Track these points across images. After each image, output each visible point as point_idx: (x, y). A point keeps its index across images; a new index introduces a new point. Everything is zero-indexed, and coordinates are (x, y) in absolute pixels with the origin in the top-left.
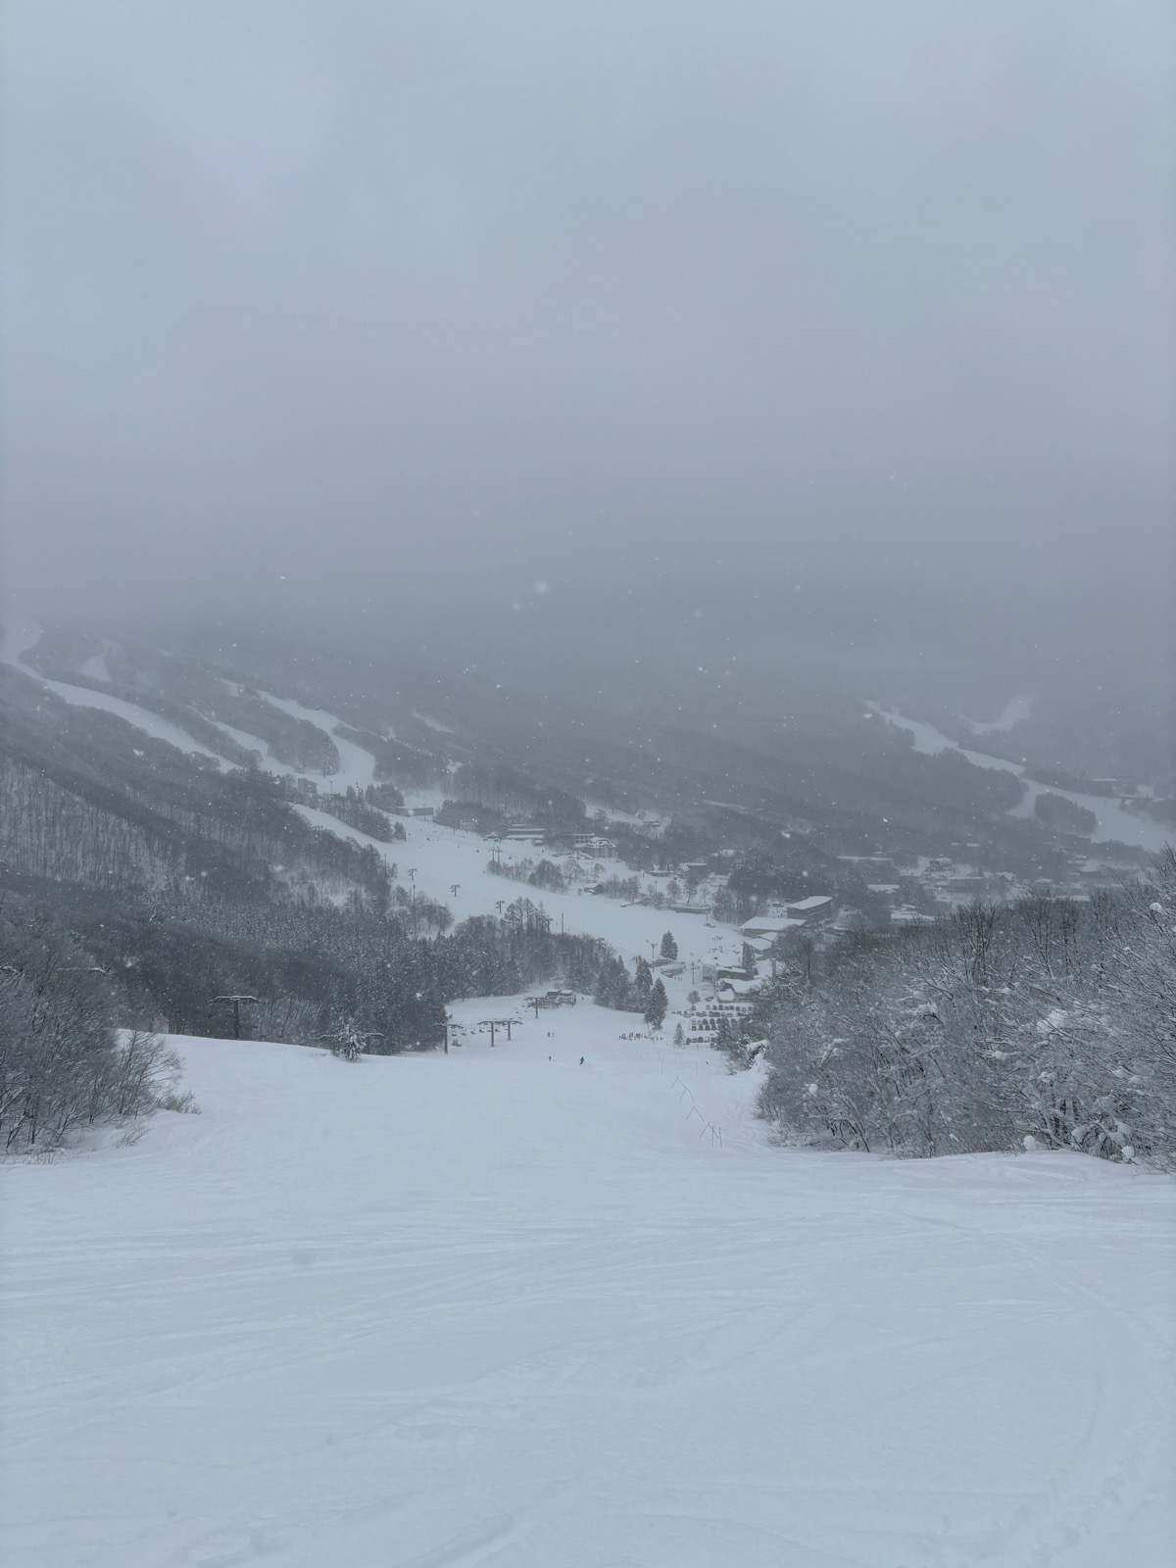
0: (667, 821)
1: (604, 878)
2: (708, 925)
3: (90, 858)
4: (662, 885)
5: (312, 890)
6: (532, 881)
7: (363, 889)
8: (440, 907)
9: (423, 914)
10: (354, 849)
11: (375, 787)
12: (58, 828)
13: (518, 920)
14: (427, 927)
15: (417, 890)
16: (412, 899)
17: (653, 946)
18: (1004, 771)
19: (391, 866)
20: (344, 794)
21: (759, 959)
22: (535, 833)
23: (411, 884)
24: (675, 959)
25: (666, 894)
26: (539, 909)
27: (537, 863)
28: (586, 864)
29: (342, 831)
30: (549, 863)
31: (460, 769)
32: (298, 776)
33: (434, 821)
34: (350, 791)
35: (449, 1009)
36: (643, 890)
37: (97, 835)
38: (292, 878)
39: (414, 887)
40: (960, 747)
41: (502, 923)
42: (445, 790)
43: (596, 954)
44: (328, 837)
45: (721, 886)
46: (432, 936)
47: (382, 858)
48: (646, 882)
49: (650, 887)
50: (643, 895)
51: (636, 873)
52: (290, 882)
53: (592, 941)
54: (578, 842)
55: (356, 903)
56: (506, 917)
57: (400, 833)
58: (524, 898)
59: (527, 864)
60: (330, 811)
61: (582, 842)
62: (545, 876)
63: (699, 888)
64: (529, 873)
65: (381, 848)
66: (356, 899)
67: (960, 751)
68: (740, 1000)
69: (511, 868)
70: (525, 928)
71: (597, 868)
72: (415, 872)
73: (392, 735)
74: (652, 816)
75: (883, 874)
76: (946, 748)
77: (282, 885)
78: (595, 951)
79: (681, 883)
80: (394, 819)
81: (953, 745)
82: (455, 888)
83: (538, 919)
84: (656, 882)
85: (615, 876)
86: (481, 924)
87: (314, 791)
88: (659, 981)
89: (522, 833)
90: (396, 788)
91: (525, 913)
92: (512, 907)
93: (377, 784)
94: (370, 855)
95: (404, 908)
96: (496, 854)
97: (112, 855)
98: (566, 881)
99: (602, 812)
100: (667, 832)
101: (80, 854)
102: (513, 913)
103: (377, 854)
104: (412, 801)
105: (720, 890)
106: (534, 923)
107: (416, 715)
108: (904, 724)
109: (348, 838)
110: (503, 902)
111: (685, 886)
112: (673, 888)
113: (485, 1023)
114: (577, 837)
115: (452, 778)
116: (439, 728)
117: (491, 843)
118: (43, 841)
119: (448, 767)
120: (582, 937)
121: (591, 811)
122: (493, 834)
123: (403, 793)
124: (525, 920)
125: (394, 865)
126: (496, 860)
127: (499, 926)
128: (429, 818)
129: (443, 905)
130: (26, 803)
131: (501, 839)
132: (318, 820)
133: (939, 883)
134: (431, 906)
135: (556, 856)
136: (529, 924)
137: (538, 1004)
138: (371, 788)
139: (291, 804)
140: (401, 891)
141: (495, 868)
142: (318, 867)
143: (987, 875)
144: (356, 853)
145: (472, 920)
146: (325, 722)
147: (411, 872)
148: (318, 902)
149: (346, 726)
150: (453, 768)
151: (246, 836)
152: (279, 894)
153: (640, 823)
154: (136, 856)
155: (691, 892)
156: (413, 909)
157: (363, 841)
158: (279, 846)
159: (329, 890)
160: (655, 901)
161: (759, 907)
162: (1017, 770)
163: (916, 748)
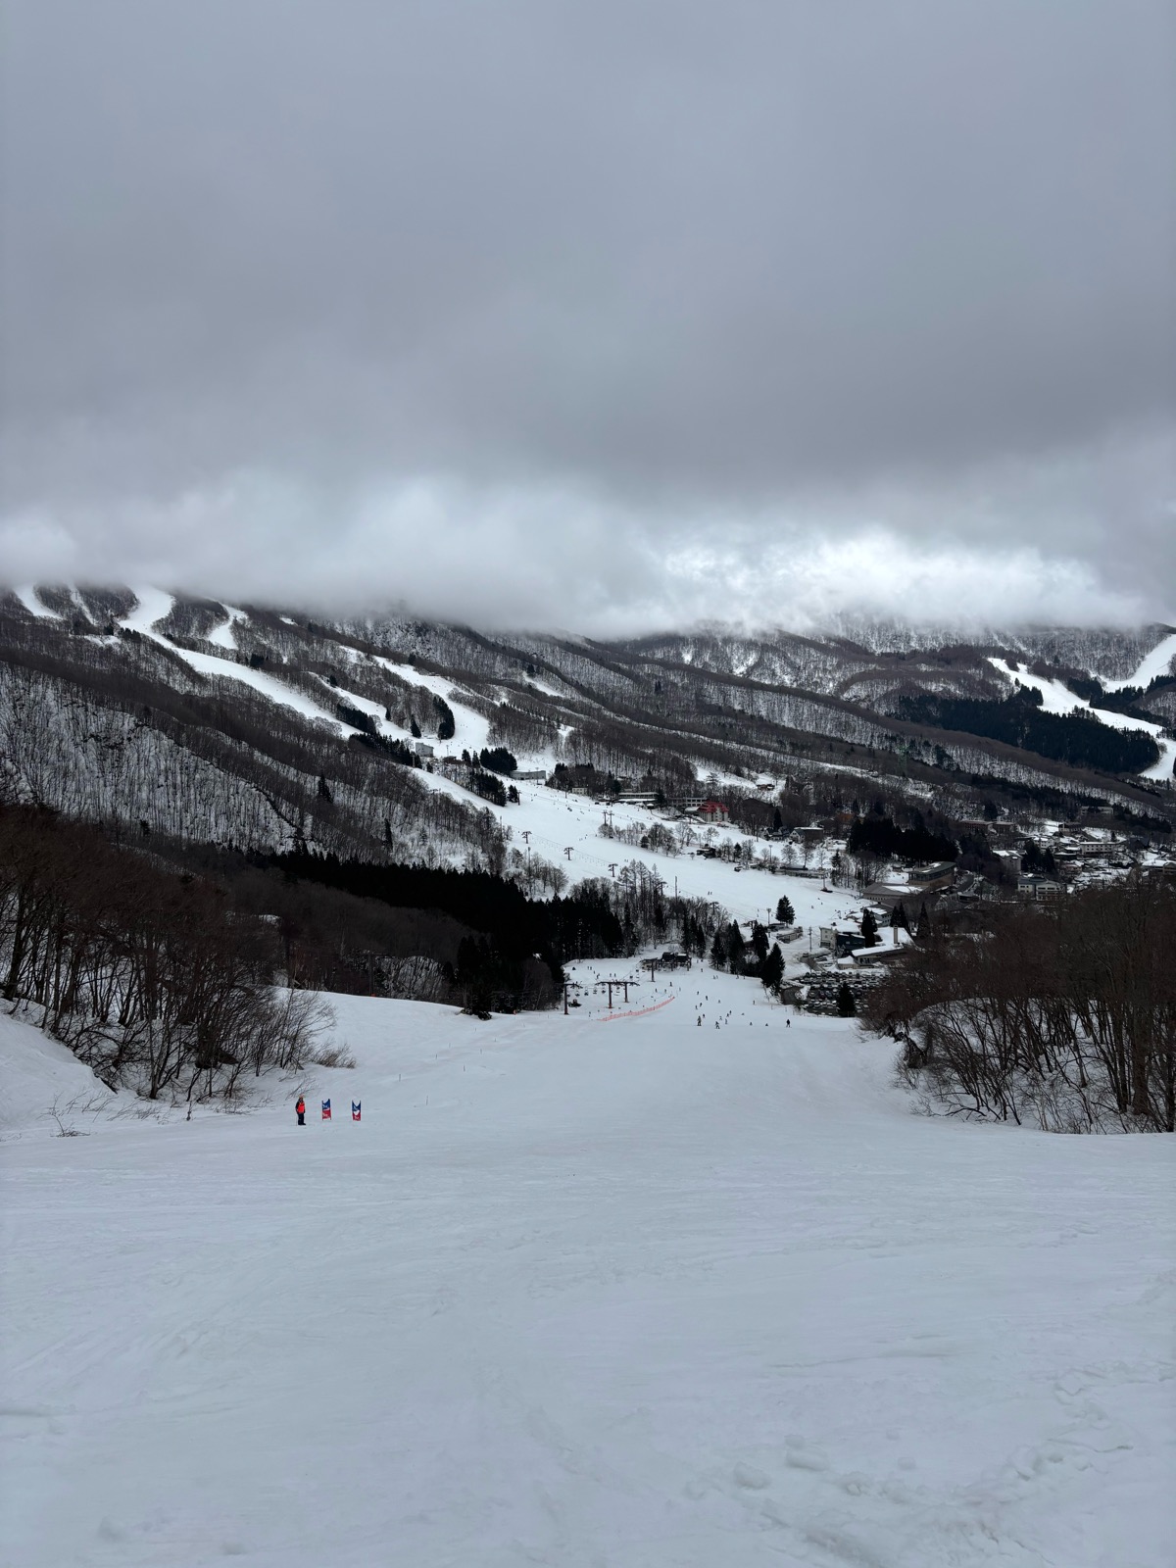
0: (781, 785)
1: (717, 842)
2: (825, 890)
3: (222, 820)
4: (776, 849)
5: (431, 852)
6: (644, 844)
7: (480, 851)
8: (555, 869)
9: (537, 876)
10: (471, 811)
11: (490, 751)
12: (192, 791)
13: (631, 882)
14: (542, 888)
15: (532, 852)
16: (527, 861)
17: (769, 910)
18: (1139, 732)
19: (506, 828)
20: (459, 757)
21: (881, 925)
22: (646, 797)
23: (527, 846)
24: (791, 923)
25: (782, 859)
26: (653, 872)
27: (649, 826)
28: (699, 830)
29: (459, 795)
30: (661, 826)
31: (572, 732)
32: (415, 740)
33: (547, 784)
34: (466, 754)
35: (567, 969)
36: (758, 854)
37: (229, 798)
38: (413, 840)
39: (529, 849)
40: (1091, 706)
41: (616, 885)
42: (556, 754)
43: (710, 918)
44: (446, 800)
45: (838, 851)
46: (547, 896)
47: (498, 820)
48: (761, 847)
49: (764, 851)
50: (758, 859)
51: (751, 837)
52: (410, 844)
53: (706, 904)
54: (689, 805)
55: (473, 864)
56: (620, 880)
57: (514, 795)
58: (637, 861)
59: (639, 828)
60: (447, 776)
61: (694, 805)
62: (655, 839)
63: (815, 853)
64: (641, 836)
65: (496, 810)
66: (473, 861)
67: (1091, 710)
68: (861, 966)
69: (623, 831)
70: (639, 890)
71: (710, 831)
72: (529, 836)
73: (505, 700)
74: (764, 779)
75: (1010, 839)
76: (1076, 708)
77: (403, 845)
78: (709, 915)
79: (797, 848)
80: (507, 782)
81: (1084, 704)
82: (568, 850)
83: (652, 882)
84: (771, 846)
85: (729, 840)
86: (595, 886)
87: (432, 756)
88: (776, 946)
89: (633, 796)
90: (509, 752)
91: (638, 876)
92: (626, 869)
93: (491, 748)
94: (487, 818)
95: (520, 870)
96: (608, 816)
97: (242, 816)
98: (678, 845)
99: (713, 776)
100: (782, 795)
101: (213, 815)
102: (626, 875)
103: (493, 817)
104: (524, 765)
105: (837, 854)
106: (648, 886)
107: (528, 680)
108: (1031, 682)
109: (465, 801)
110: (616, 865)
111: (801, 850)
112: (789, 852)
113: (603, 983)
114: (689, 801)
115: (564, 741)
116: (550, 692)
117: (603, 806)
118: (179, 803)
119: (560, 731)
120: (696, 900)
121: (702, 774)
122: (605, 797)
123: (516, 757)
124: (638, 883)
125: (509, 828)
126: (608, 823)
127: (613, 889)
128: (543, 781)
129: (557, 867)
130: (162, 767)
131: (613, 802)
132: (434, 783)
133: (1069, 848)
134: (546, 868)
135: (668, 820)
136: (643, 887)
137: (652, 965)
138: (485, 752)
139: (409, 768)
140: (517, 854)
141: (608, 831)
142: (437, 829)
143: (1121, 839)
144: (472, 816)
145: (586, 882)
146: (440, 687)
147: (526, 834)
148: (436, 865)
149: (460, 691)
150: (565, 732)
151: (369, 799)
152: (401, 855)
153: (751, 786)
154: (265, 818)
155: (807, 857)
156: (529, 871)
157: (480, 804)
158: (398, 808)
159: (447, 852)
160: (770, 866)
161: (879, 873)
162: (1153, 730)
163: (1043, 708)
